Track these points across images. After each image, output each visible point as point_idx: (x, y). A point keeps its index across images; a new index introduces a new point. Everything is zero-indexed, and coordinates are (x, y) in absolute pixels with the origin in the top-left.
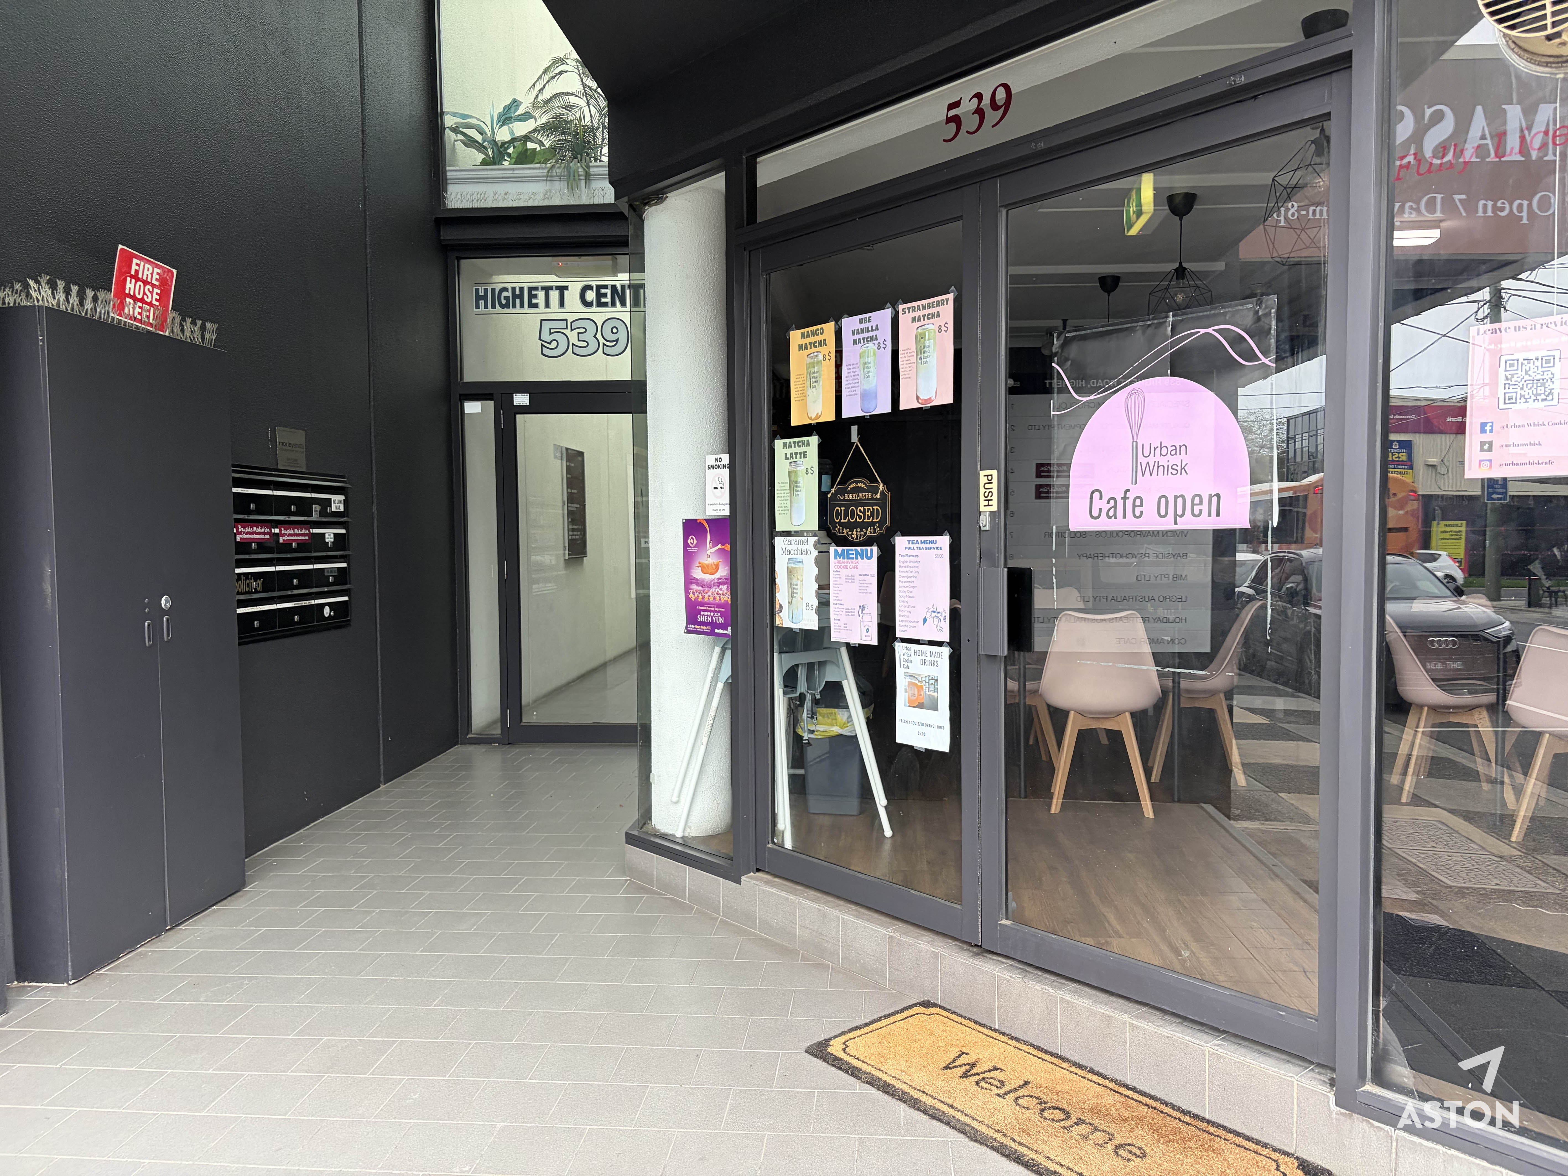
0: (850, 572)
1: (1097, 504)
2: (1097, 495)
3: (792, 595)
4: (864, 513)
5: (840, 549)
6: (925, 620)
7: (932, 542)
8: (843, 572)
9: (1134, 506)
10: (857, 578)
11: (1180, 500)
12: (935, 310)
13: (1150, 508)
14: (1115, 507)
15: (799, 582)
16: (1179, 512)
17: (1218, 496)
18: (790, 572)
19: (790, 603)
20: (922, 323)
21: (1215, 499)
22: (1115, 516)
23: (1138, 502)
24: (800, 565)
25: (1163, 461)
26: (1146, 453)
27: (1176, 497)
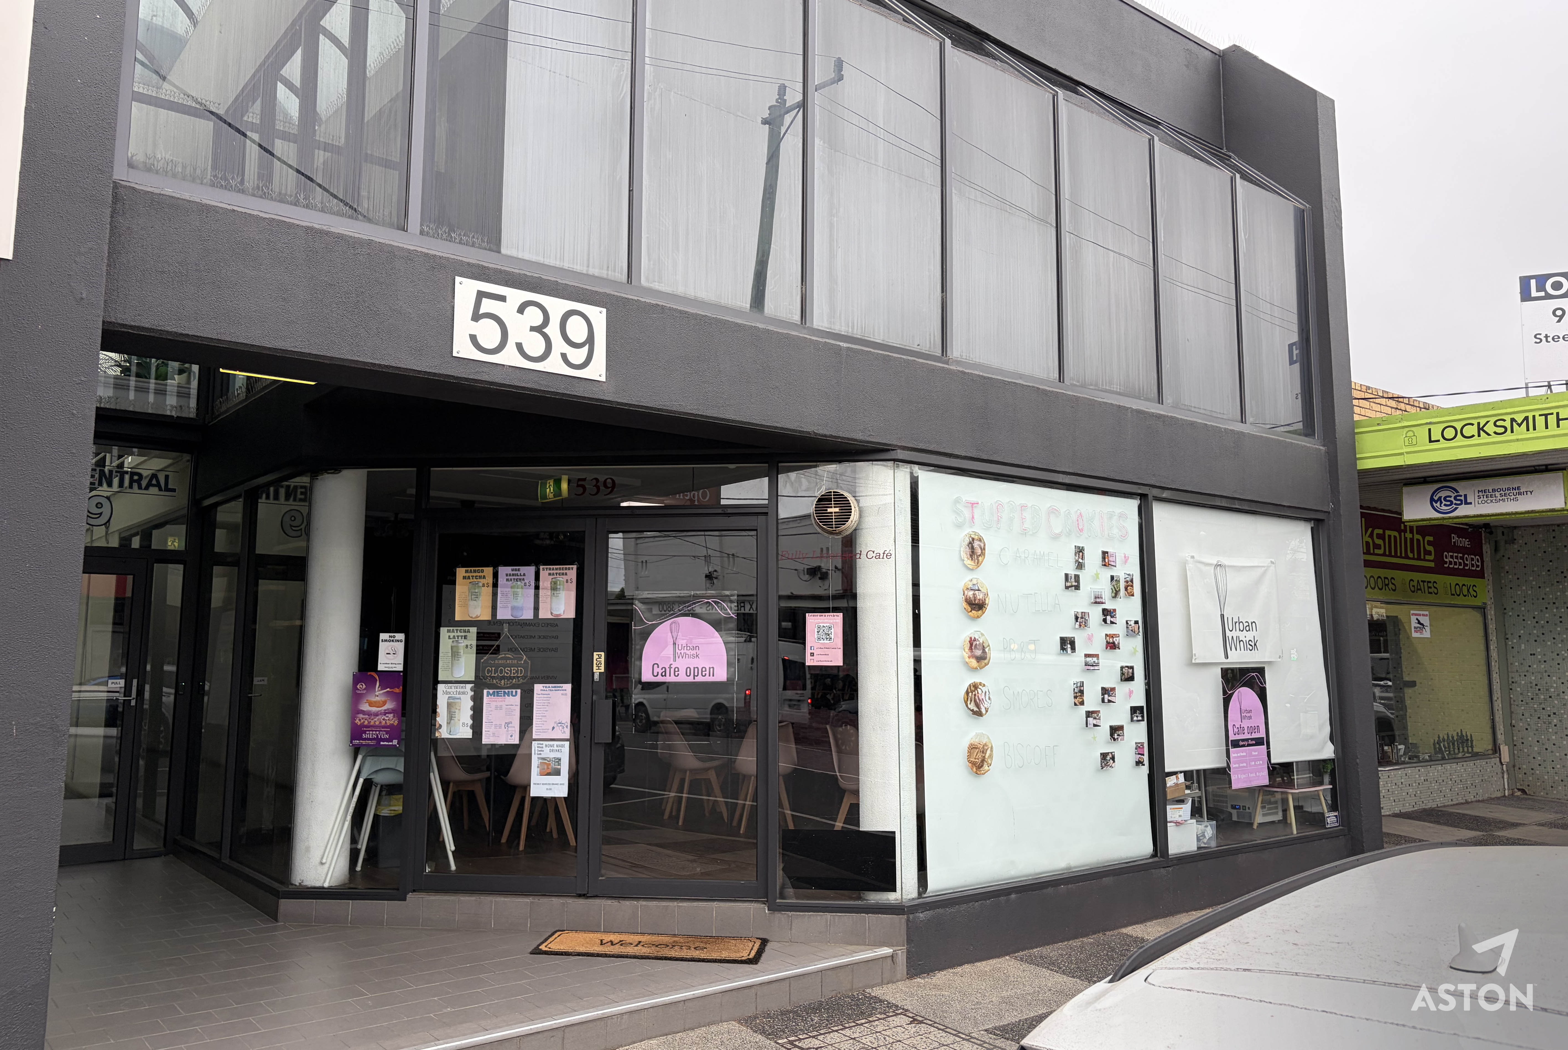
0: (499, 704)
1: (656, 670)
2: (656, 666)
3: (451, 717)
4: (511, 671)
5: (491, 691)
6: (553, 728)
7: (560, 687)
8: (493, 704)
9: (675, 671)
10: (504, 707)
11: (696, 669)
12: (564, 571)
13: (682, 672)
14: (665, 671)
15: (457, 711)
16: (696, 674)
17: (713, 668)
18: (449, 705)
19: (448, 723)
20: (555, 576)
21: (712, 669)
22: (665, 675)
23: (676, 670)
24: (459, 700)
25: (688, 652)
26: (680, 648)
27: (694, 668)
